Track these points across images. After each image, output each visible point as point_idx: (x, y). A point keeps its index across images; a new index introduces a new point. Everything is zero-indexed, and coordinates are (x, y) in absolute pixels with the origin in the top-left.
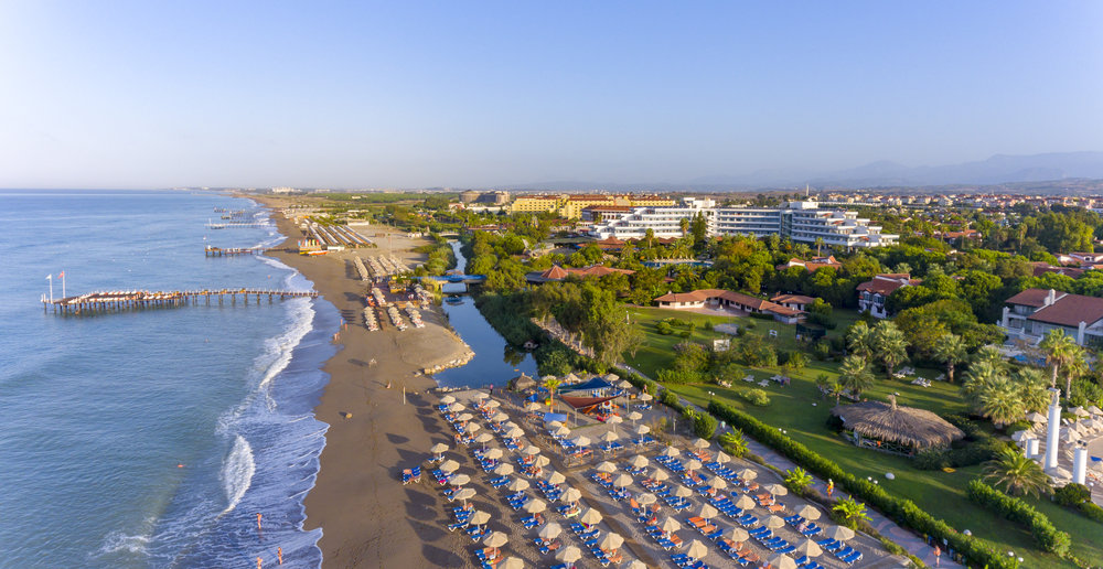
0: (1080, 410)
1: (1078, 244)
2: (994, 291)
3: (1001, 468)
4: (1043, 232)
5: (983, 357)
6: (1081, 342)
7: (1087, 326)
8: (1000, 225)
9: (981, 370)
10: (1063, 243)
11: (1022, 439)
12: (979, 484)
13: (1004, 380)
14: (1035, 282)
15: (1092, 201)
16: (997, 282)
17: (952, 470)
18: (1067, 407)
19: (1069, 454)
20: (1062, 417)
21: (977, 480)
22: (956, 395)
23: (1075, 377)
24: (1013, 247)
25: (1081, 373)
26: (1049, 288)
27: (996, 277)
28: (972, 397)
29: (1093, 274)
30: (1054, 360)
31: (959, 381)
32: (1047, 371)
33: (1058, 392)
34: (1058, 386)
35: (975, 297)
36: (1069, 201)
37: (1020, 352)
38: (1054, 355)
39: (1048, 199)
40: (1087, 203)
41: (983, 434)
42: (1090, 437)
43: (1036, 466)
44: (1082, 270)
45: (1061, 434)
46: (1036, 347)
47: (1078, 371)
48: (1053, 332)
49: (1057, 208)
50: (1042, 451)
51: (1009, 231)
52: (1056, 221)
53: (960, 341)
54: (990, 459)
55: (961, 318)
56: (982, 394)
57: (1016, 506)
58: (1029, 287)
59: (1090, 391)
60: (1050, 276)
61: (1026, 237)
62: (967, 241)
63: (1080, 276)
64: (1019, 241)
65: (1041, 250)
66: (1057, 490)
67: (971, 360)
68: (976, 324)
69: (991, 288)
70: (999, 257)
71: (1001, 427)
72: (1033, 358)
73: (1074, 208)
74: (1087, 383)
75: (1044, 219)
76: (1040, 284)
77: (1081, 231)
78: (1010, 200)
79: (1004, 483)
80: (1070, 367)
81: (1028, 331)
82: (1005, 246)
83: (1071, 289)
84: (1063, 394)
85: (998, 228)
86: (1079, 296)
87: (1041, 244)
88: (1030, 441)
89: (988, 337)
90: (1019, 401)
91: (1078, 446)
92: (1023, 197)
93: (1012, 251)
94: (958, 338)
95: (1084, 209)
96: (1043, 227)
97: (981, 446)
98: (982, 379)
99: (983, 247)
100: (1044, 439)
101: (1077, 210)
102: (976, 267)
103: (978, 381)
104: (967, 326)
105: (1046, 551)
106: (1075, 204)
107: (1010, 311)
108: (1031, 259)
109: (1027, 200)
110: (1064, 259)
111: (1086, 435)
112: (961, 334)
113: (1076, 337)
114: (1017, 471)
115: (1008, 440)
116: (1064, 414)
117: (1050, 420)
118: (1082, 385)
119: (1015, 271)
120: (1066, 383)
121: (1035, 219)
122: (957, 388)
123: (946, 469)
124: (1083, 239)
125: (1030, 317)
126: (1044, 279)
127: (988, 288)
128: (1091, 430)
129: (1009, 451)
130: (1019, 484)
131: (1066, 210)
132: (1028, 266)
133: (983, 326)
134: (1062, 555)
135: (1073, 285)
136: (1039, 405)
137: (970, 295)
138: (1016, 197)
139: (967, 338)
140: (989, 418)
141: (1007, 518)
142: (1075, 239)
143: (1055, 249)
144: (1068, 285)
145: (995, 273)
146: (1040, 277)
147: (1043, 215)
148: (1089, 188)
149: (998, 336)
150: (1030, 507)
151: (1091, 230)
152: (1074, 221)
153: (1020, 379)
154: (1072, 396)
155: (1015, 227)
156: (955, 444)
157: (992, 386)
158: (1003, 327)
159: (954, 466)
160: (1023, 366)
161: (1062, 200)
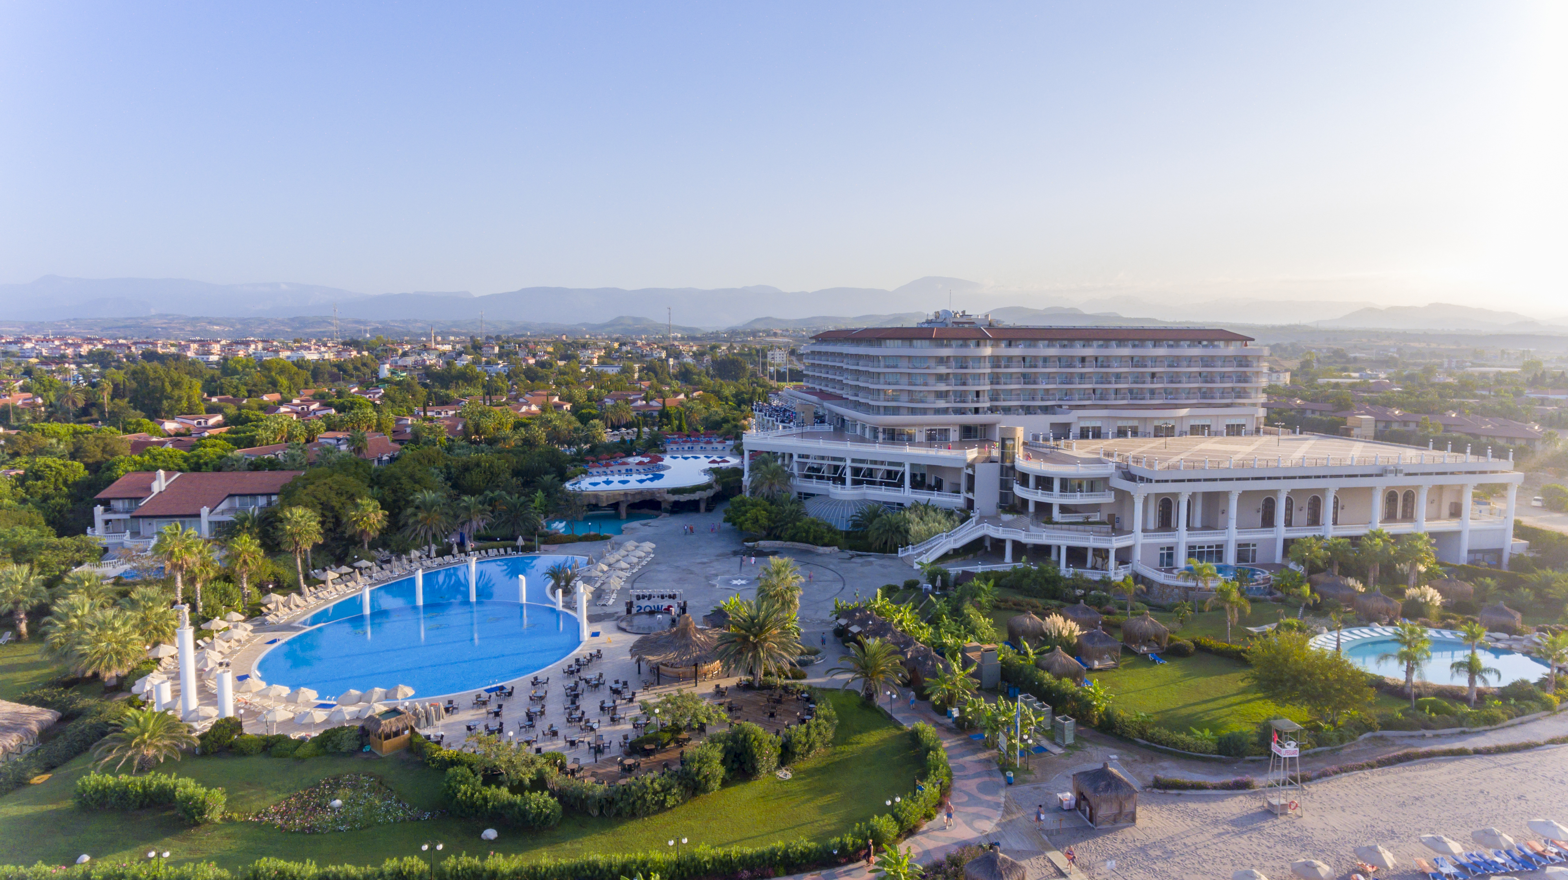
0: (217, 623)
1: (185, 404)
2: (76, 484)
3: (121, 740)
4: (135, 391)
5: (74, 587)
6: (206, 533)
7: (211, 511)
8: (71, 384)
9: (73, 608)
10: (165, 403)
11: (148, 687)
12: (93, 779)
13: (110, 613)
14: (135, 463)
15: (194, 346)
16: (79, 470)
17: (46, 777)
18: (200, 623)
19: (211, 684)
20: (196, 639)
21: (88, 774)
22: (37, 658)
23: (205, 582)
24: (96, 416)
25: (212, 574)
26: (157, 469)
27: (76, 463)
28: (63, 653)
29: (209, 442)
30: (174, 566)
31: (37, 635)
32: (168, 584)
33: (186, 608)
34: (187, 599)
35: (46, 498)
36: (164, 346)
37: (127, 567)
38: (174, 560)
39: (135, 343)
40: (188, 347)
41: (89, 701)
42: (233, 652)
43: (173, 717)
44: (194, 439)
45: (197, 661)
46: (149, 553)
47: (207, 572)
48: (167, 528)
49: (150, 356)
50: (177, 693)
51: (87, 393)
52: (152, 374)
53: (31, 573)
54: (104, 734)
55: (26, 535)
56: (79, 644)
57: (150, 786)
58: (127, 472)
59: (226, 594)
60: (155, 452)
61: (112, 399)
62: (19, 412)
63: (193, 447)
64: (102, 405)
65: (136, 416)
66: (202, 737)
67: (54, 598)
68: (54, 540)
69: (70, 480)
70: (75, 433)
71: (114, 682)
72: (146, 570)
73: (172, 355)
74: (220, 585)
75: (134, 373)
76: (142, 464)
77: (185, 387)
78: (80, 346)
79: (130, 760)
80: (197, 571)
81: (135, 534)
82: (83, 413)
83: (185, 466)
84: (194, 608)
85: (67, 388)
86: (196, 474)
87: (135, 408)
88: (158, 687)
89: (77, 556)
90: (136, 636)
91: (220, 670)
92: (100, 340)
93: (95, 421)
94: (26, 568)
95: (186, 357)
96: (134, 385)
97: (88, 721)
98: (75, 621)
99: (47, 420)
100: (176, 676)
101: (177, 358)
102: (41, 451)
103: (69, 627)
104: (39, 546)
105: (197, 824)
106: (173, 350)
107: (106, 511)
108: (125, 430)
109: (106, 345)
110: (170, 426)
111: (227, 651)
112: (30, 561)
113: (199, 529)
114: (146, 735)
115: (127, 696)
116: (199, 634)
117: (182, 649)
118: (215, 589)
119: (104, 451)
120: (195, 592)
121: (122, 372)
122: (36, 647)
123: (36, 780)
124: (189, 398)
125: (134, 514)
126: (147, 457)
127: (65, 482)
128: (233, 643)
129: (131, 712)
130: (150, 752)
131: (162, 359)
132: (122, 441)
133: (66, 540)
134: (218, 819)
135: (186, 459)
136: (164, 634)
137: (37, 498)
138: (89, 341)
139: (43, 566)
140: (96, 675)
141: (141, 806)
142: (180, 399)
143: (155, 414)
144: (180, 462)
145: (73, 456)
146: (141, 456)
147: (133, 366)
148: (188, 328)
149: (92, 551)
150: (170, 777)
151: (198, 384)
152: (175, 375)
153: (134, 604)
154: (204, 607)
155: (94, 385)
156: (47, 734)
157: (92, 627)
158: (98, 535)
159: (49, 768)
160: (135, 584)
161: (154, 344)
